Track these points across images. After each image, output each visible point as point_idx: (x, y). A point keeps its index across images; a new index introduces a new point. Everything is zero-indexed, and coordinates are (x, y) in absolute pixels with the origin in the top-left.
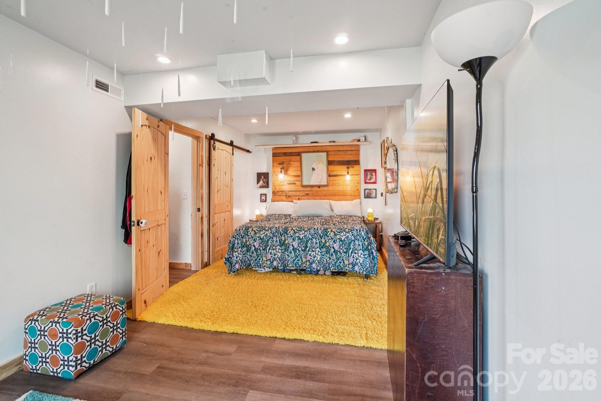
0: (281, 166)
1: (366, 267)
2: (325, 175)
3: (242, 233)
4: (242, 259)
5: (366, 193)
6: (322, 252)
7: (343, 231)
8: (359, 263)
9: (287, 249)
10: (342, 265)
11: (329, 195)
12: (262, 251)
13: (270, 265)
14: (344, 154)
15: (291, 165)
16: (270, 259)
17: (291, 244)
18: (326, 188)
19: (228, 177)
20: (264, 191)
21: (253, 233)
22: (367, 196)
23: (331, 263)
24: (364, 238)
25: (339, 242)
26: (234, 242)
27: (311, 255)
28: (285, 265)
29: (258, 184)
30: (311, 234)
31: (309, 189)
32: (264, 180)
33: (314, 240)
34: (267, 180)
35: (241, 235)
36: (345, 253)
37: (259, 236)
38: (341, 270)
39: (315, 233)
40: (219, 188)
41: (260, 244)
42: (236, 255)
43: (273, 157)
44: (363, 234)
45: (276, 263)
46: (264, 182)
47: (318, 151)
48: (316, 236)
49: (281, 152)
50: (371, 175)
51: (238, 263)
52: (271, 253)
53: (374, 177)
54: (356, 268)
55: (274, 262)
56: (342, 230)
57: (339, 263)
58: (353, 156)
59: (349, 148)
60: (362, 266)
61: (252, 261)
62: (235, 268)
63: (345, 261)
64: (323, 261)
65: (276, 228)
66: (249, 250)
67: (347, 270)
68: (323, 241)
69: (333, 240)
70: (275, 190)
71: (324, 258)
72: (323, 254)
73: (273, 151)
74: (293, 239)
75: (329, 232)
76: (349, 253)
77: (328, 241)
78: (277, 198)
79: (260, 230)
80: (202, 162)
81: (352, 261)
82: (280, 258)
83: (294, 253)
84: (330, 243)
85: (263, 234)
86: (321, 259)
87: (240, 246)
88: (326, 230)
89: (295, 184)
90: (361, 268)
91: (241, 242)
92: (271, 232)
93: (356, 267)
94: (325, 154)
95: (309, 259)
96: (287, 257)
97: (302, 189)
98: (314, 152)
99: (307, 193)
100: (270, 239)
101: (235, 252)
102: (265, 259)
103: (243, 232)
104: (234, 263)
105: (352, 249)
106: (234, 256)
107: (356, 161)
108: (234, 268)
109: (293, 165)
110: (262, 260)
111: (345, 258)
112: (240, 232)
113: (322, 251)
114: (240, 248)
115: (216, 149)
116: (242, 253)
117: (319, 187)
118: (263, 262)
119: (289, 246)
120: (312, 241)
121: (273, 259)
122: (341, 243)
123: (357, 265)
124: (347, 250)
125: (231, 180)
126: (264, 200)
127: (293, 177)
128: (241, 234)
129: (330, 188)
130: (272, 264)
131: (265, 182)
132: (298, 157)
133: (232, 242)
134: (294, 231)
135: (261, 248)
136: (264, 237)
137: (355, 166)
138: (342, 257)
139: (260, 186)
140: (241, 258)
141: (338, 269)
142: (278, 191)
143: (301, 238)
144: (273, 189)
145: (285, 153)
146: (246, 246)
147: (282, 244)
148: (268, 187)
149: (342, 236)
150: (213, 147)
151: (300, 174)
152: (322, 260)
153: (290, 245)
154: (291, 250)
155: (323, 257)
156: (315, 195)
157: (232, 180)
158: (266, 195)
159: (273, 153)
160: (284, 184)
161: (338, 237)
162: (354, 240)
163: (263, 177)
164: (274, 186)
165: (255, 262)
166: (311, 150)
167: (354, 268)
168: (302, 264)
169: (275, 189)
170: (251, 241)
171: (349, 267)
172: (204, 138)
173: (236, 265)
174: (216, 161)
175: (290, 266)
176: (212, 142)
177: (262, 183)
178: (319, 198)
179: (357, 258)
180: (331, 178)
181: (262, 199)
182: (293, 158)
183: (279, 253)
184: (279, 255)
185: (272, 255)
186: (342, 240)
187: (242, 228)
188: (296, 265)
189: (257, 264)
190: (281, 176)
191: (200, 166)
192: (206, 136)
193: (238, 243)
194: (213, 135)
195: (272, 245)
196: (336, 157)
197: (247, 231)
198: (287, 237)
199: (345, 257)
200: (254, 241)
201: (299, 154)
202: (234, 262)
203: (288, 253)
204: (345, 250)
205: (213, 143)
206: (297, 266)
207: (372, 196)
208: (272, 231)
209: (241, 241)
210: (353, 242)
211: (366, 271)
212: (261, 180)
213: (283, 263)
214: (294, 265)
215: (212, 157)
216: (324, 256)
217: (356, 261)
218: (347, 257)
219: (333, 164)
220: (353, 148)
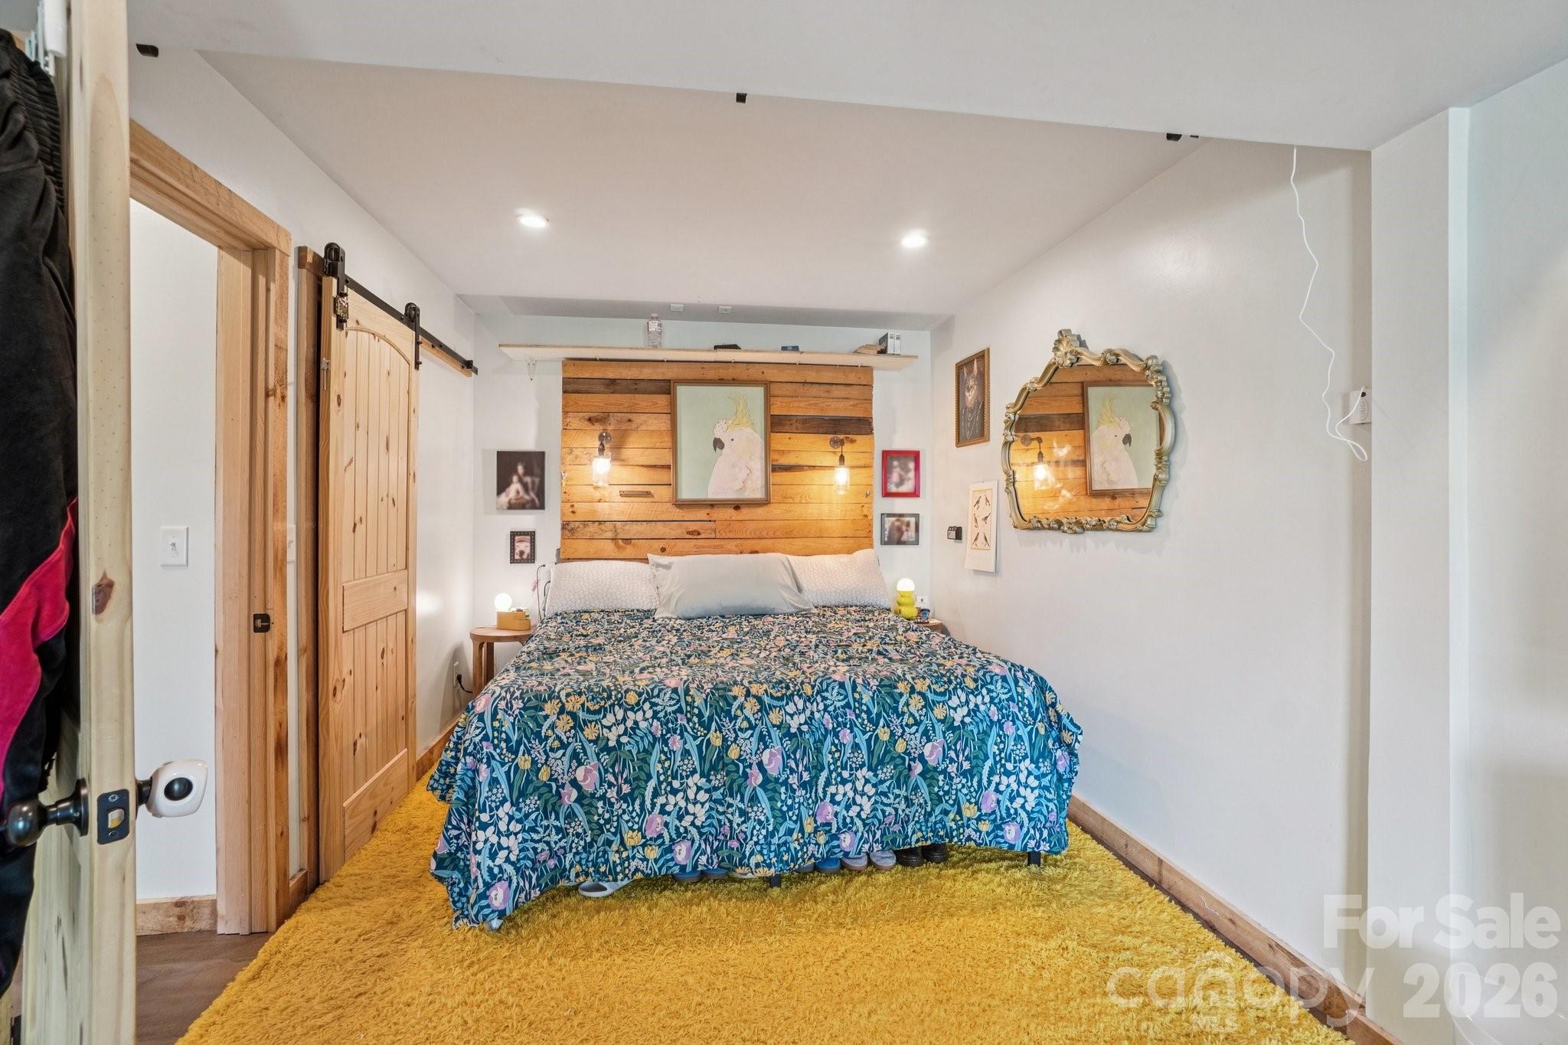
0: (598, 428)
1: (1048, 825)
2: (758, 466)
3: (507, 727)
4: (522, 855)
5: (887, 526)
6: (882, 782)
7: (955, 689)
8: (1020, 811)
9: (740, 787)
10: (953, 820)
11: (771, 534)
12: (616, 806)
13: (661, 862)
14: (823, 395)
15: (634, 425)
16: (660, 836)
17: (754, 759)
18: (760, 512)
19: (395, 465)
20: (525, 520)
21: (564, 724)
22: (889, 537)
23: (911, 819)
24: (1034, 710)
25: (944, 733)
26: (470, 774)
27: (838, 798)
28: (730, 858)
29: (503, 495)
30: (831, 709)
31: (701, 514)
32: (528, 479)
33: (846, 736)
34: (537, 480)
35: (508, 740)
36: (965, 777)
37: (598, 737)
38: (947, 840)
39: (848, 705)
40: (360, 512)
41: (606, 771)
42: (486, 841)
43: (565, 392)
44: (1028, 693)
45: (688, 851)
46: (525, 486)
47: (734, 382)
48: (850, 716)
49: (596, 375)
50: (902, 469)
51: (500, 879)
52: (663, 812)
53: (912, 475)
54: (1011, 833)
55: (677, 848)
56: (950, 682)
57: (941, 813)
58: (852, 403)
59: (841, 378)
60: (1033, 824)
61: (570, 856)
62: (488, 906)
63: (965, 806)
64: (884, 816)
65: (675, 691)
66: (549, 808)
67: (969, 839)
68: (884, 735)
69: (922, 728)
70: (571, 518)
71: (889, 805)
72: (883, 788)
73: (564, 371)
74: (761, 738)
75: (901, 695)
76: (981, 775)
77: (903, 734)
78: (580, 547)
79: (597, 707)
80: (282, 382)
81: (994, 805)
82: (704, 830)
83: (771, 799)
84: (909, 742)
85: (617, 723)
86: (874, 809)
87: (506, 792)
88: (888, 686)
89: (648, 494)
90: (1028, 831)
91: (508, 773)
92: (655, 713)
93: (1007, 828)
94: (758, 392)
95: (830, 817)
96: (737, 819)
97: (678, 514)
98: (721, 382)
99: (695, 528)
100: (653, 745)
101: (484, 827)
102: (632, 838)
103: (513, 724)
104: (481, 885)
105: (991, 756)
106: (479, 846)
107: (859, 420)
108: (482, 908)
109: (643, 427)
110: (622, 843)
111: (966, 795)
112: (496, 724)
113: (881, 776)
114: (508, 805)
115: (350, 323)
116: (519, 827)
117: (737, 506)
118: (624, 855)
119: (744, 771)
120: (836, 741)
121: (674, 836)
122: (950, 735)
123: (1014, 819)
124: (974, 762)
125: (408, 474)
126: (525, 556)
127: (644, 470)
128: (504, 736)
129: (775, 510)
130: (669, 856)
131: (530, 485)
132: (662, 400)
133: (462, 780)
134: (759, 699)
135: (612, 794)
136: (624, 740)
137: (858, 438)
138: (954, 792)
139: (509, 502)
140: (517, 852)
141: (937, 836)
142: (585, 523)
143: (793, 730)
144: (563, 514)
145: (613, 382)
146: (536, 789)
147: (715, 763)
148: (542, 507)
149: (955, 709)
150: (335, 311)
151: (667, 459)
152: (880, 815)
153: (750, 766)
154: (754, 789)
155: (882, 803)
156: (724, 536)
157: (410, 476)
158: (532, 535)
159: (564, 378)
160: (606, 493)
161: (939, 712)
162: (999, 720)
163: (520, 469)
164: (568, 501)
165: (584, 855)
166: (711, 374)
167: (1000, 833)
168: (802, 846)
169: (573, 512)
170: (560, 764)
171: (977, 830)
172: (292, 261)
173: (492, 893)
174: (349, 381)
175: (753, 861)
176: (332, 285)
177: (518, 492)
178: (737, 546)
179: (1013, 791)
180: (777, 478)
181: (517, 551)
182: (643, 400)
183: (699, 806)
184: (701, 813)
185: (666, 818)
186: (956, 724)
187: (509, 707)
188: (778, 855)
189: (596, 865)
190: (602, 466)
191: (267, 395)
192: (302, 251)
193: (494, 782)
194: (334, 253)
195: (664, 773)
196: (796, 404)
197: (534, 719)
198: (734, 730)
199: (965, 791)
200: (574, 764)
201: (667, 388)
202: (480, 881)
203: (742, 800)
204: (966, 765)
205: (334, 293)
206: (785, 858)
207: (905, 538)
208: (659, 708)
209: (506, 768)
210: (995, 730)
211: (1050, 842)
212: (515, 478)
213: (719, 848)
214: (772, 855)
215: (329, 357)
216: (888, 798)
217: (1008, 803)
218: (972, 789)
219: (787, 428)
220: (852, 378)
